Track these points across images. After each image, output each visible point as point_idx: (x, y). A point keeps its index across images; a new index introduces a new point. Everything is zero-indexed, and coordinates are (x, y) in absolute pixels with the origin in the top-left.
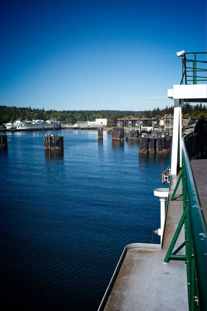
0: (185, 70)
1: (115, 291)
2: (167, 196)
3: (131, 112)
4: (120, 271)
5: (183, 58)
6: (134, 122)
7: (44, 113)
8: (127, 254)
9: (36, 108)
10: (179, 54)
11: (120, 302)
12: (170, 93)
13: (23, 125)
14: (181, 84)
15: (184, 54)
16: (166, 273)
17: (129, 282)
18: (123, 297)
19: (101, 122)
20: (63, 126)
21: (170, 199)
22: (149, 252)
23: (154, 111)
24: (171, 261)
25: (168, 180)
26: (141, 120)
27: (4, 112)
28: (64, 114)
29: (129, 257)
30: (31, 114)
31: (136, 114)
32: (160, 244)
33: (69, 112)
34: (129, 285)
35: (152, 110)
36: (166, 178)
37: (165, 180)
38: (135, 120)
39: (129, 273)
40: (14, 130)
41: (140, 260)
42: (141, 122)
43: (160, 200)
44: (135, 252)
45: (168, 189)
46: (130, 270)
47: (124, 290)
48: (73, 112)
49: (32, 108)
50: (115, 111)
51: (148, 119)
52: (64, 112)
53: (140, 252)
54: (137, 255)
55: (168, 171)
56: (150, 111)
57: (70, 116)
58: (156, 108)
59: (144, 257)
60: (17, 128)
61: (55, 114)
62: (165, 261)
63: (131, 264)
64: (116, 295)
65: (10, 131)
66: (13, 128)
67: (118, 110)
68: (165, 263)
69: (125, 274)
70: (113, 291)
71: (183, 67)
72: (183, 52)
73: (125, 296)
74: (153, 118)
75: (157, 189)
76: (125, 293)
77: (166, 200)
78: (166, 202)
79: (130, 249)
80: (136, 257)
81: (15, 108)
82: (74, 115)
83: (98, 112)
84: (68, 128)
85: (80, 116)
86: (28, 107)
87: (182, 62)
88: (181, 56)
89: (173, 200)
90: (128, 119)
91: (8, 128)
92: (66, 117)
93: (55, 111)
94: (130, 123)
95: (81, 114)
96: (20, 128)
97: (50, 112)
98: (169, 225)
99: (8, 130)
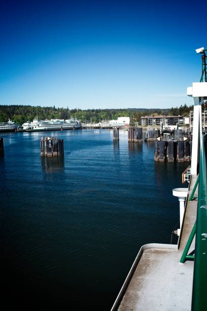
0: (205, 67)
1: (130, 291)
2: (186, 196)
3: (158, 109)
4: (136, 271)
5: (203, 54)
6: (158, 120)
7: (69, 112)
8: (144, 254)
9: (60, 108)
10: (199, 51)
11: (134, 302)
12: (189, 91)
13: (40, 125)
14: (201, 82)
15: (204, 51)
16: (181, 274)
17: (144, 282)
18: (137, 297)
19: (124, 121)
20: (83, 125)
21: (189, 199)
22: (165, 252)
23: (181, 108)
24: (187, 262)
25: (188, 180)
26: (166, 118)
27: (28, 112)
28: (88, 113)
29: (145, 257)
30: (55, 113)
31: (163, 112)
32: (176, 244)
33: (93, 111)
34: (144, 285)
35: (178, 108)
36: (186, 178)
37: (185, 180)
38: (159, 118)
39: (145, 273)
40: (31, 131)
41: (156, 260)
42: (166, 120)
43: (179, 200)
44: (151, 252)
45: (188, 189)
46: (145, 270)
47: (138, 290)
48: (98, 111)
49: (56, 108)
50: (142, 109)
51: (173, 116)
52: (89, 110)
53: (157, 252)
54: (153, 255)
55: (189, 171)
56: (177, 109)
57: (94, 115)
58: (183, 105)
59: (161, 258)
60: (34, 128)
61: (80, 113)
62: (181, 262)
63: (147, 264)
64: (130, 294)
65: (27, 131)
66: (30, 128)
67: (145, 108)
68: (181, 264)
69: (140, 274)
70: (128, 291)
71: (203, 65)
72: (203, 48)
73: (140, 296)
74: (179, 116)
75: (176, 189)
76: (139, 293)
77: (185, 200)
78: (185, 202)
79: (147, 249)
80: (152, 257)
81: (39, 107)
82: (99, 114)
83: (124, 110)
84: (89, 128)
85: (104, 115)
86: (53, 107)
87: (201, 60)
88: (201, 53)
89: (192, 200)
90: (152, 117)
91: (25, 128)
92: (91, 116)
93: (80, 110)
94: (154, 121)
95: (106, 113)
96: (37, 128)
97: (74, 111)
98: (187, 225)
99: (25, 131)
